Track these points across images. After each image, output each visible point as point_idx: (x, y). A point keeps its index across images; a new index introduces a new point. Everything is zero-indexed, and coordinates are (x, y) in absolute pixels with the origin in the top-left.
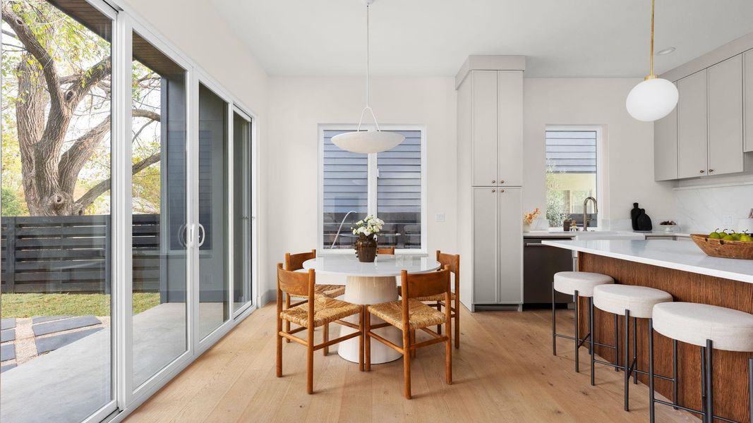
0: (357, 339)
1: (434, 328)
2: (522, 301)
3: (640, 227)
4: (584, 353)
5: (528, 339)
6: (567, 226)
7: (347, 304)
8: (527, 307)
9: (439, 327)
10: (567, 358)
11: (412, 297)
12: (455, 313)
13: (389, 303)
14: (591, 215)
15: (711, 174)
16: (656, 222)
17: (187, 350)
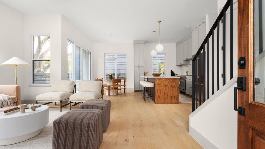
3: (172, 75)
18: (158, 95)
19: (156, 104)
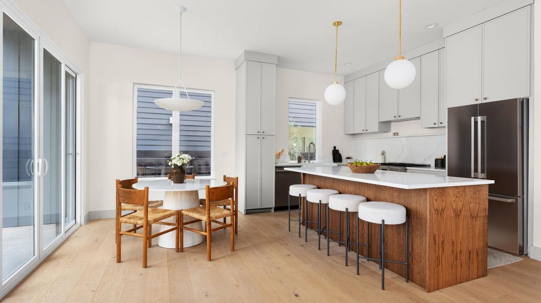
0: (174, 232)
1: (221, 220)
2: (274, 206)
3: (336, 160)
4: (303, 228)
5: (277, 226)
6: (299, 160)
7: (166, 211)
8: (277, 209)
9: (225, 219)
10: (296, 232)
11: (212, 201)
12: (235, 213)
13: (195, 208)
14: (312, 153)
15: (367, 132)
16: (344, 158)
17: (34, 255)
18: (437, 255)
19: (429, 292)
